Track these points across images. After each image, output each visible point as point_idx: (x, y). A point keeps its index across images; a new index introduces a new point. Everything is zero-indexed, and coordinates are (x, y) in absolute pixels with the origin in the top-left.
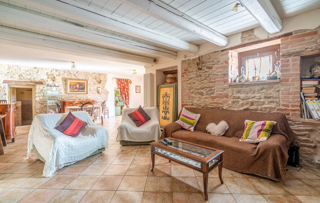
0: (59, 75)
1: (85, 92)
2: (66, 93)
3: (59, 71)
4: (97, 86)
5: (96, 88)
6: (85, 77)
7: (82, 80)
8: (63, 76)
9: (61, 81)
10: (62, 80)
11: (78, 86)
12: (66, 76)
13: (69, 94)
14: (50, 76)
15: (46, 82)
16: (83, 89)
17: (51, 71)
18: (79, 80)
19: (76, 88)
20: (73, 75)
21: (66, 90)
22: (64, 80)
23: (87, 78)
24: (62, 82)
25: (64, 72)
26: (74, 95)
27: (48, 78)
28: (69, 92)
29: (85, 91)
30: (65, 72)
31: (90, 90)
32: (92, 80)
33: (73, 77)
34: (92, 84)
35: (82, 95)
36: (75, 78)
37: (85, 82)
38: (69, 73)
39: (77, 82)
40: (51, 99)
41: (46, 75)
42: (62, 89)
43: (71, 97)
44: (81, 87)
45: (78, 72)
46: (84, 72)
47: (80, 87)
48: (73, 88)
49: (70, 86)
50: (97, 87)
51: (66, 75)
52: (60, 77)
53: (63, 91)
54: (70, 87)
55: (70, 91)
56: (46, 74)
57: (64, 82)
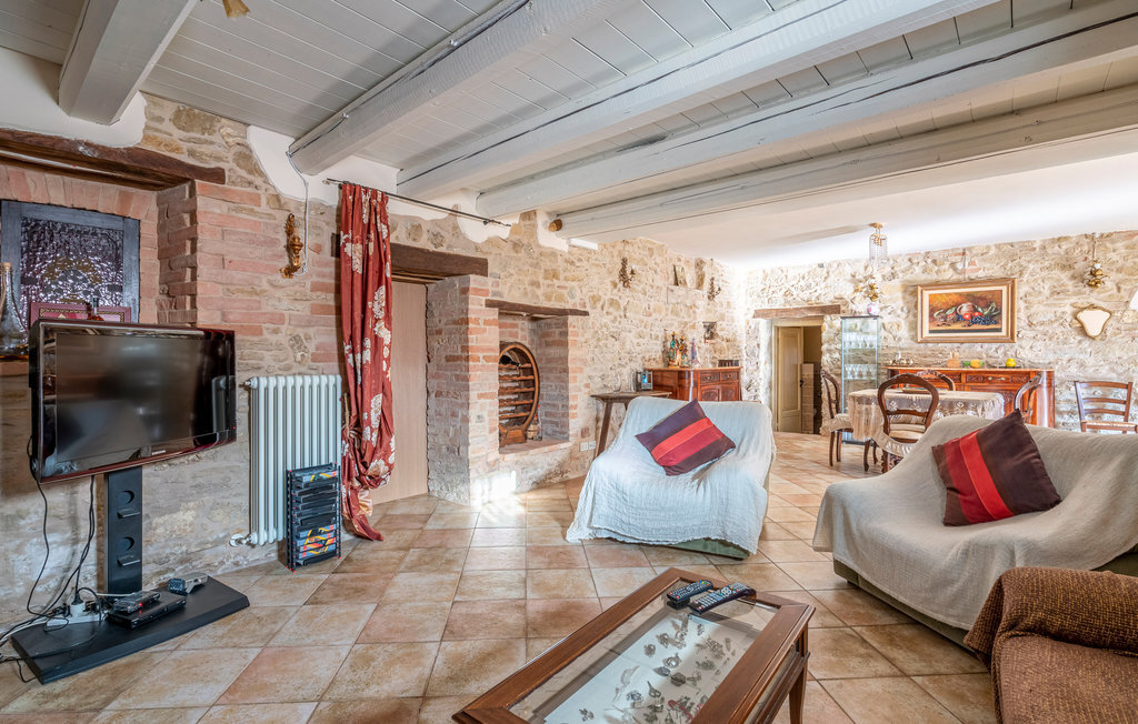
0: (893, 275)
1: (1004, 333)
2: (914, 338)
3: (892, 262)
4: (1074, 299)
5: (1069, 310)
6: (1004, 267)
7: (991, 281)
8: (909, 277)
9: (900, 295)
10: (905, 291)
11: (965, 309)
12: (917, 274)
13: (926, 342)
14: (862, 285)
15: (851, 304)
16: (993, 318)
17: (866, 268)
18: (972, 282)
19: (959, 318)
20: (947, 266)
21: (913, 327)
22: (911, 289)
23: (1017, 269)
24: (904, 298)
25: (910, 260)
26: (950, 345)
27: (856, 291)
28: (926, 334)
29: (999, 330)
30: (915, 261)
31: (1030, 324)
32: (1044, 273)
33: (949, 275)
34: (1047, 292)
35: (986, 345)
36: (956, 277)
37: (1004, 288)
38: (929, 261)
39: (960, 294)
40: (865, 358)
41: (850, 281)
42: (903, 322)
43: (935, 356)
44: (981, 315)
45: (970, 249)
46: (998, 246)
47: (976, 310)
48: (945, 318)
49: (932, 311)
50: (1072, 305)
51: (918, 269)
52: (896, 282)
53: (904, 332)
54: (931, 316)
55: (931, 332)
56: (849, 277)
57: (909, 298)
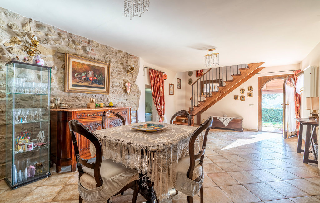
0: (47, 41)
1: (105, 90)
2: (64, 89)
3: (46, 30)
4: (123, 78)
5: (123, 82)
6: (104, 56)
7: (99, 61)
8: (57, 45)
9: (51, 56)
10: (55, 55)
11: (90, 74)
12: (62, 45)
13: (70, 91)
14: (19, 39)
15: (7, 52)
16: (101, 82)
17: (24, 25)
18: (92, 59)
19: (87, 79)
20: (80, 47)
21: (63, 81)
22: (59, 55)
23: (108, 60)
24: (54, 60)
25: (59, 34)
26: (81, 95)
27: (13, 42)
28: (71, 87)
29: (103, 88)
30: (63, 36)
31: (113, 87)
32: (117, 64)
33: (81, 52)
34: (117, 73)
35: (97, 95)
36: (85, 55)
37: (106, 67)
38: (71, 40)
39: (88, 65)
40: (23, 103)
41: (8, 31)
42: (54, 77)
43: (74, 101)
44: (97, 78)
45: (92, 41)
46: (102, 46)
47: (95, 76)
48: (81, 78)
49: (74, 72)
50: (124, 80)
51: (63, 43)
52: (48, 46)
53: (55, 84)
54: (73, 75)
55: (73, 85)
56: (6, 27)
57: (59, 61)
